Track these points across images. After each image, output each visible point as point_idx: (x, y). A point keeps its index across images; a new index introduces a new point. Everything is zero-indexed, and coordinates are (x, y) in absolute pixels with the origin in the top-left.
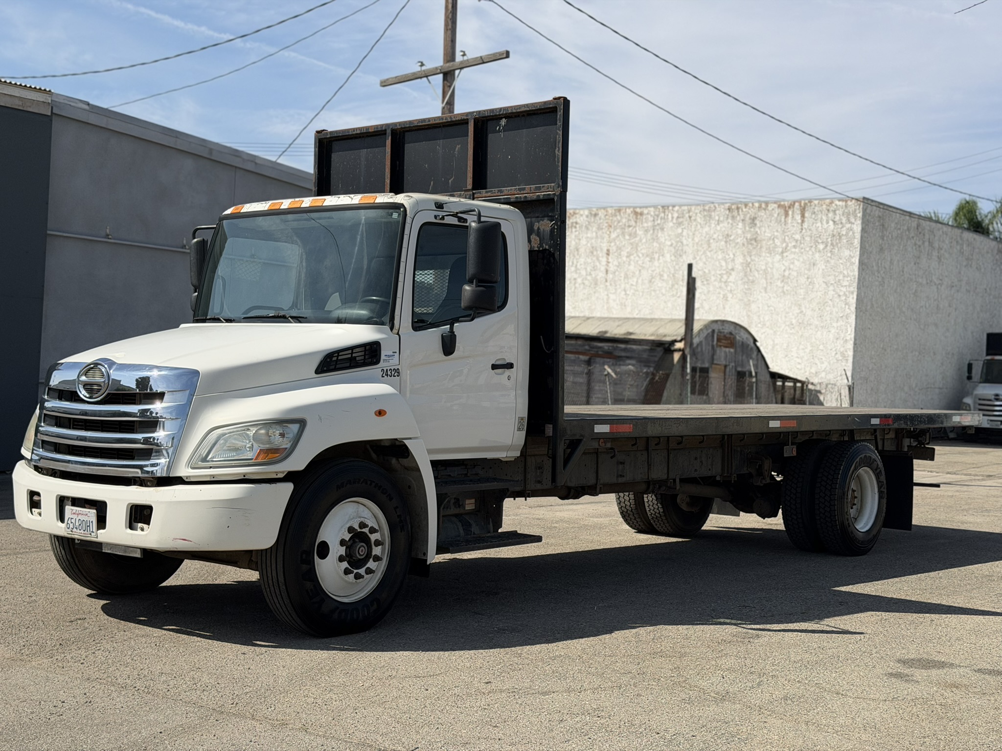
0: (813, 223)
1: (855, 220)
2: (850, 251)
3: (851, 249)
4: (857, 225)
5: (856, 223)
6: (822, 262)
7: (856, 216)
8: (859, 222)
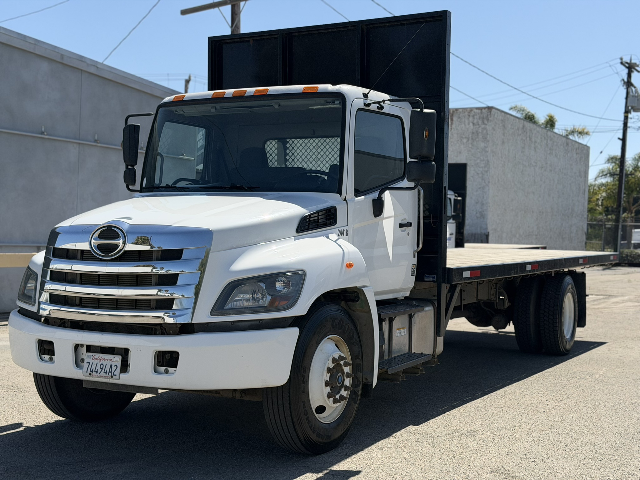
0: (459, 125)
1: (488, 122)
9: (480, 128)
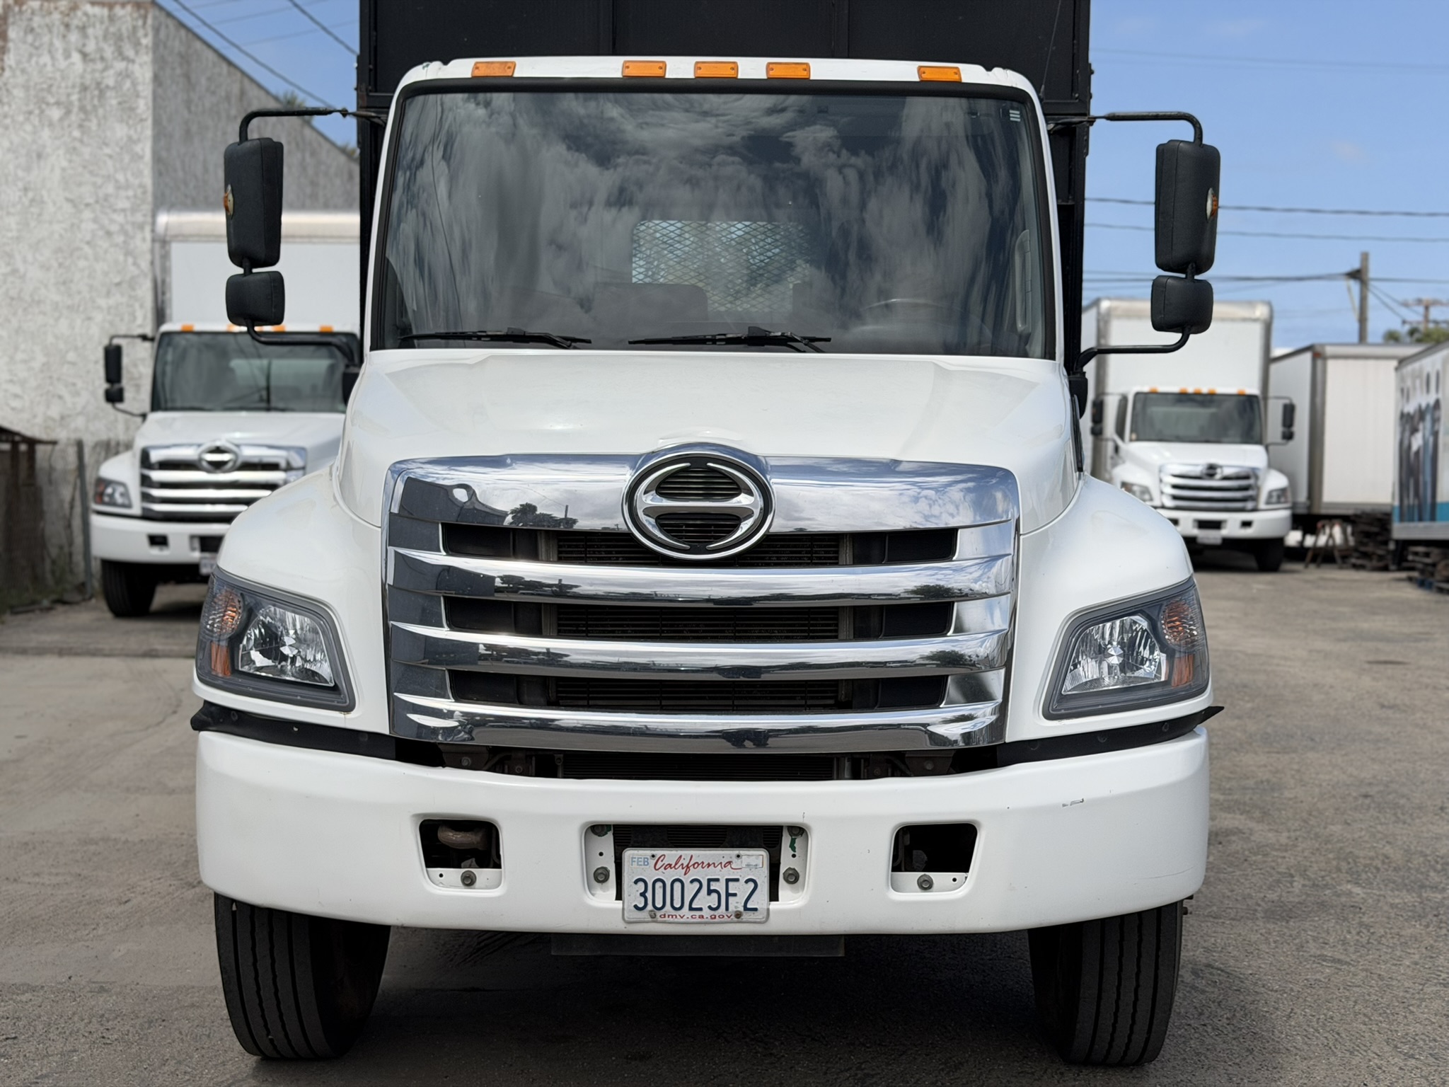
0: (31, 56)
1: (137, 52)
2: (129, 127)
3: (131, 122)
4: (141, 65)
5: (138, 60)
6: (61, 152)
7: (137, 44)
8: (147, 57)
9: (111, 72)
